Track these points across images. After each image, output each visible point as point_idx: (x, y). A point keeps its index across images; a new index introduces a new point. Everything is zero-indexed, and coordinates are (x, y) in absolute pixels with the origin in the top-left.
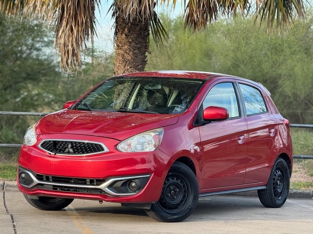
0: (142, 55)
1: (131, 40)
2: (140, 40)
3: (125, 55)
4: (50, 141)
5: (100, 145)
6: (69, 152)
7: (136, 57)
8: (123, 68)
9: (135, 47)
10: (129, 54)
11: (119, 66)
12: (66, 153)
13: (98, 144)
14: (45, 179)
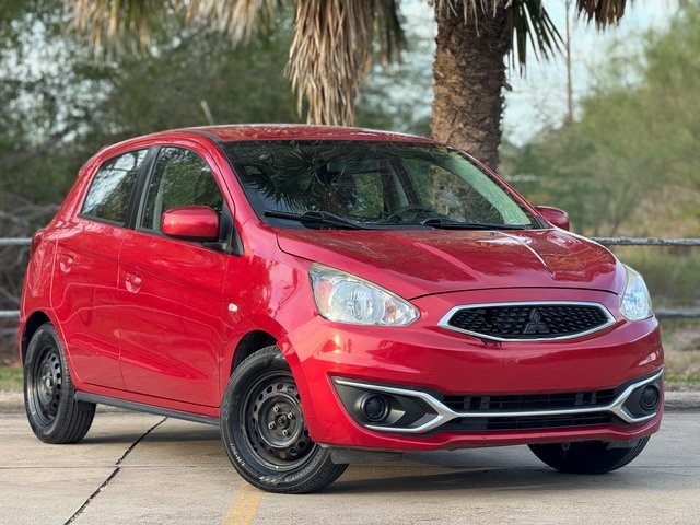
0: (492, 95)
1: (463, 63)
2: (486, 60)
3: (454, 97)
5: (597, 309)
7: (477, 99)
8: (448, 126)
9: (474, 78)
10: (460, 94)
11: (440, 123)
12: (528, 336)
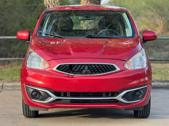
4: (66, 65)
5: (112, 66)
6: (86, 73)
12: (83, 74)
13: (111, 65)
14: (62, 95)
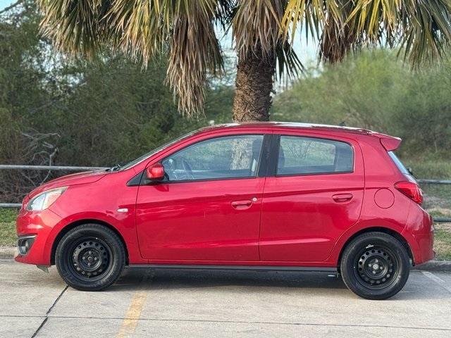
0: (265, 96)
1: (251, 79)
2: (263, 78)
3: (245, 96)
7: (257, 98)
8: (242, 111)
9: (256, 87)
10: (249, 95)
11: (238, 109)
